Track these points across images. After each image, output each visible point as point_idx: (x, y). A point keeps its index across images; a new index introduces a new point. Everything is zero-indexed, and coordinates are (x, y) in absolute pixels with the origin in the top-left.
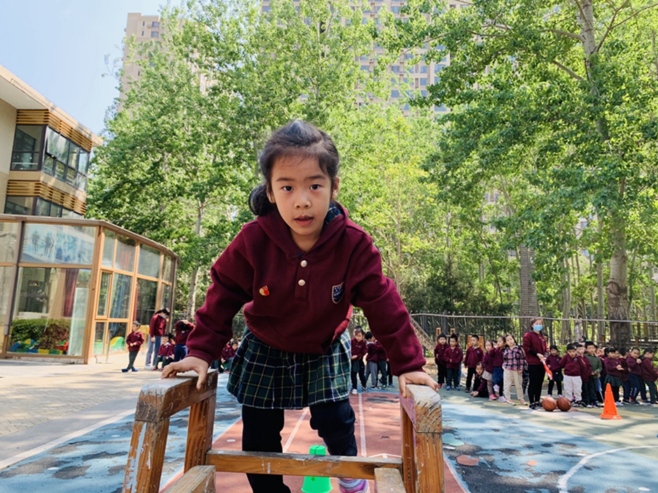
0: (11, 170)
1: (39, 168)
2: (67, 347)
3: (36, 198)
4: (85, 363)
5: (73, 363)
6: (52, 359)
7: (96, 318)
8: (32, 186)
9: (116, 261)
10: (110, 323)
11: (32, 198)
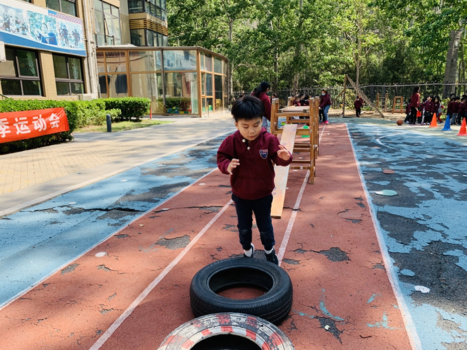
0: (129, 13)
1: (144, 11)
2: (191, 110)
3: (145, 29)
4: (201, 117)
5: (195, 117)
6: (186, 116)
7: (202, 95)
8: (142, 22)
9: (206, 66)
10: (207, 99)
11: (143, 30)
